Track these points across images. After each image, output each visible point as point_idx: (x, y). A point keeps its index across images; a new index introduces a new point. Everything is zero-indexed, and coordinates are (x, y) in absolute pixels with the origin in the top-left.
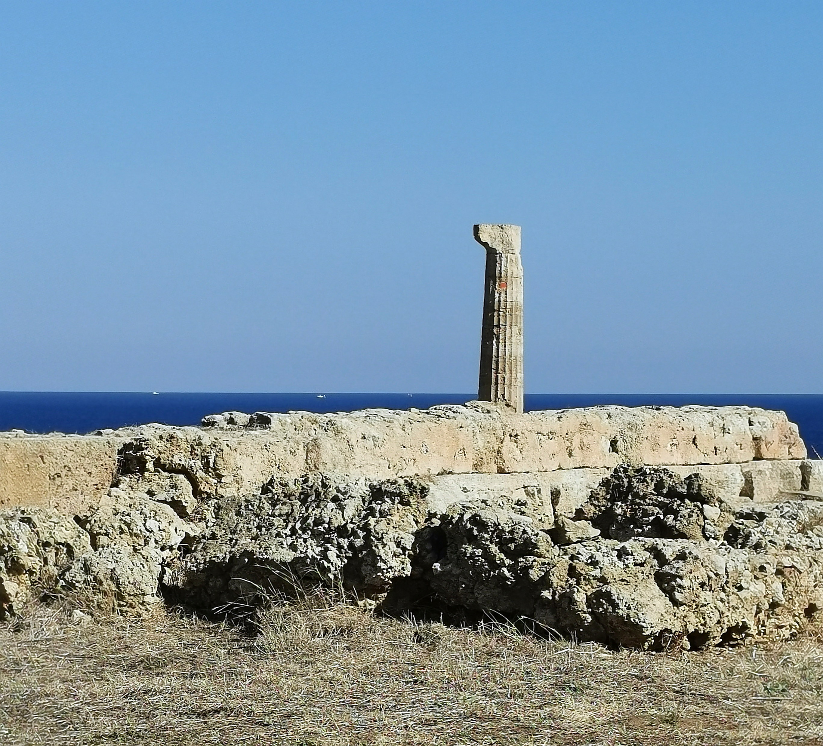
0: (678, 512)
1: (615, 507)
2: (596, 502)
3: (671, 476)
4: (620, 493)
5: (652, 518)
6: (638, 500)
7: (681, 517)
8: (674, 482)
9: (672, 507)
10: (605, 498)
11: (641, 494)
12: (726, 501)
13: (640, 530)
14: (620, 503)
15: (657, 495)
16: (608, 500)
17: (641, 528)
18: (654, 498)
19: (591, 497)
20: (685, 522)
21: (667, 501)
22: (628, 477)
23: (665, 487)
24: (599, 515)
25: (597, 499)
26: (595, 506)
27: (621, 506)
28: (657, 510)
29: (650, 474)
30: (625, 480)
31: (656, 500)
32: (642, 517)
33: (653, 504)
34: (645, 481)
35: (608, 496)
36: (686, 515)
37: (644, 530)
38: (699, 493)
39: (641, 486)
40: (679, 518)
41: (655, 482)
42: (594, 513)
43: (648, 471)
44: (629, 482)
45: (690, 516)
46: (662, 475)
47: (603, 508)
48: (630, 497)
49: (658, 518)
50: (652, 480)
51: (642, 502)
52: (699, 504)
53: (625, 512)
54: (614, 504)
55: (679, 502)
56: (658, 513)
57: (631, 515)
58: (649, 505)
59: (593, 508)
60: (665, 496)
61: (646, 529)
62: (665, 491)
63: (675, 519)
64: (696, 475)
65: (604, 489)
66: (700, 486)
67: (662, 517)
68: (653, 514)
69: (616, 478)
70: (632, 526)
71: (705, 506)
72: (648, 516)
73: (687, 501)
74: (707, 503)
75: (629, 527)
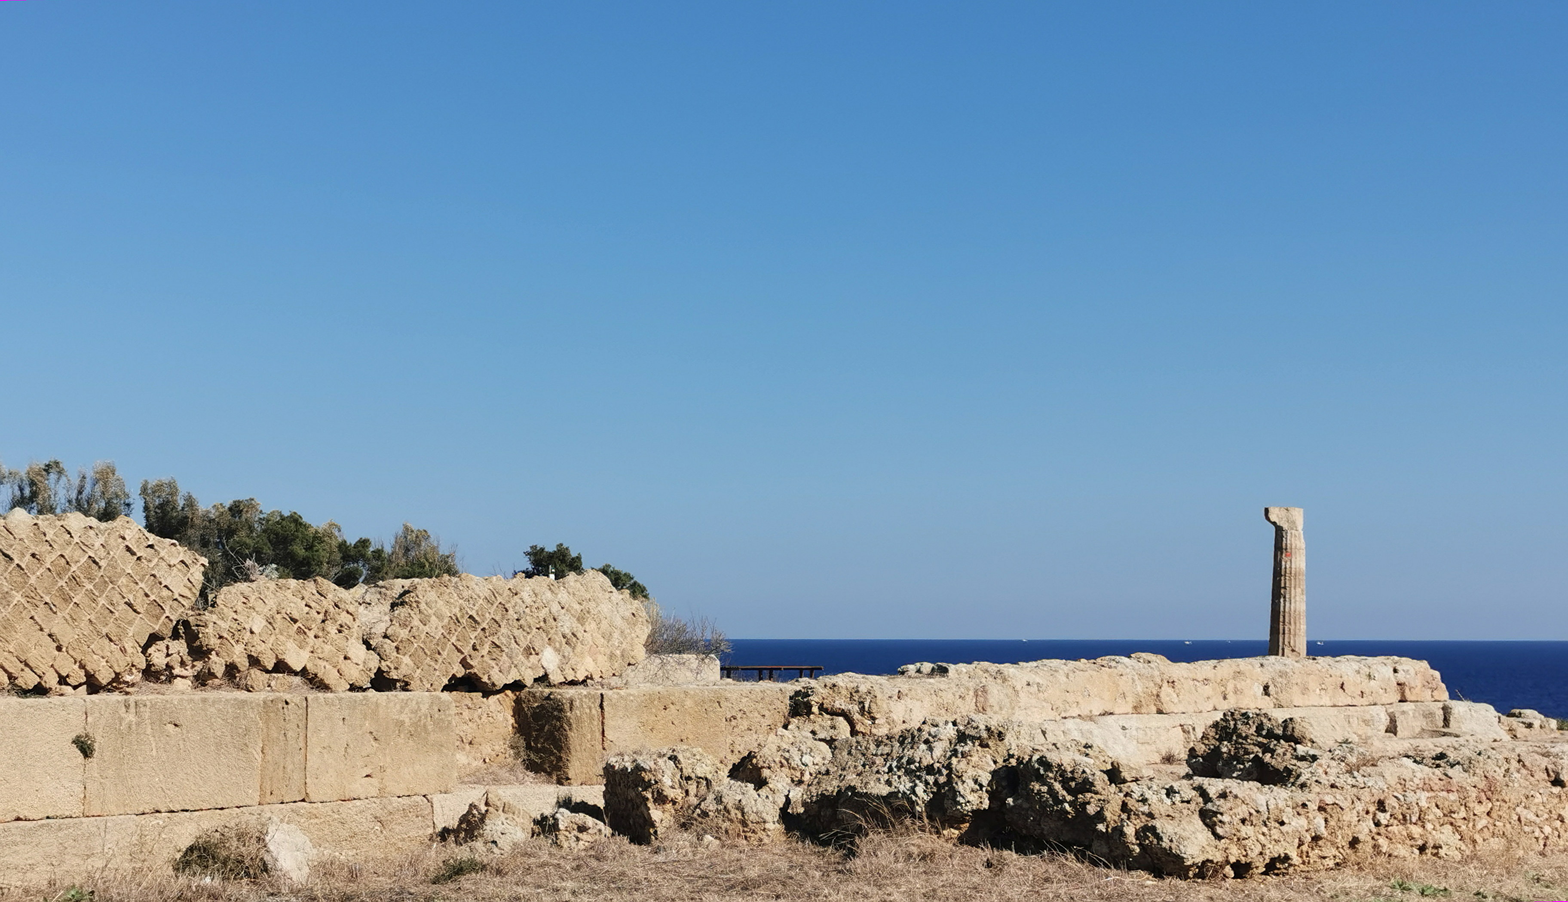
0: (1275, 751)
1: (1221, 746)
2: (1206, 742)
3: (1270, 720)
4: (1227, 733)
5: (1252, 756)
6: (1240, 740)
7: (1277, 755)
8: (1272, 725)
9: (1269, 746)
10: (1214, 738)
11: (1244, 735)
12: (1318, 741)
13: (1242, 767)
14: (1225, 743)
15: (1257, 736)
16: (1217, 740)
17: (1243, 764)
18: (1255, 738)
19: (1203, 737)
20: (1279, 759)
21: (1265, 741)
22: (1234, 720)
23: (1264, 729)
24: (1208, 753)
25: (1208, 739)
26: (1206, 745)
27: (1226, 745)
28: (1256, 749)
29: (1253, 718)
30: (1232, 723)
31: (1256, 740)
32: (1243, 755)
33: (1254, 744)
34: (1248, 723)
35: (1217, 737)
36: (1282, 754)
37: (1245, 766)
38: (1292, 735)
39: (1244, 728)
40: (1275, 756)
41: (1256, 724)
42: (1205, 751)
43: (1251, 715)
44: (1235, 725)
45: (1284, 754)
46: (1263, 719)
47: (1212, 747)
48: (1234, 738)
49: (1257, 756)
50: (1254, 723)
51: (1244, 742)
52: (1293, 744)
53: (1230, 750)
54: (1221, 743)
55: (1275, 742)
56: (1257, 752)
57: (1235, 753)
58: (1250, 744)
59: (1203, 746)
60: (1264, 737)
61: (1247, 765)
62: (1264, 733)
63: (1272, 757)
64: (1291, 719)
65: (1214, 730)
66: (1293, 728)
67: (1260, 755)
68: (1253, 753)
69: (1224, 721)
70: (1235, 763)
71: (1298, 746)
72: (1249, 754)
73: (1282, 741)
74: (1299, 743)
75: (1232, 763)
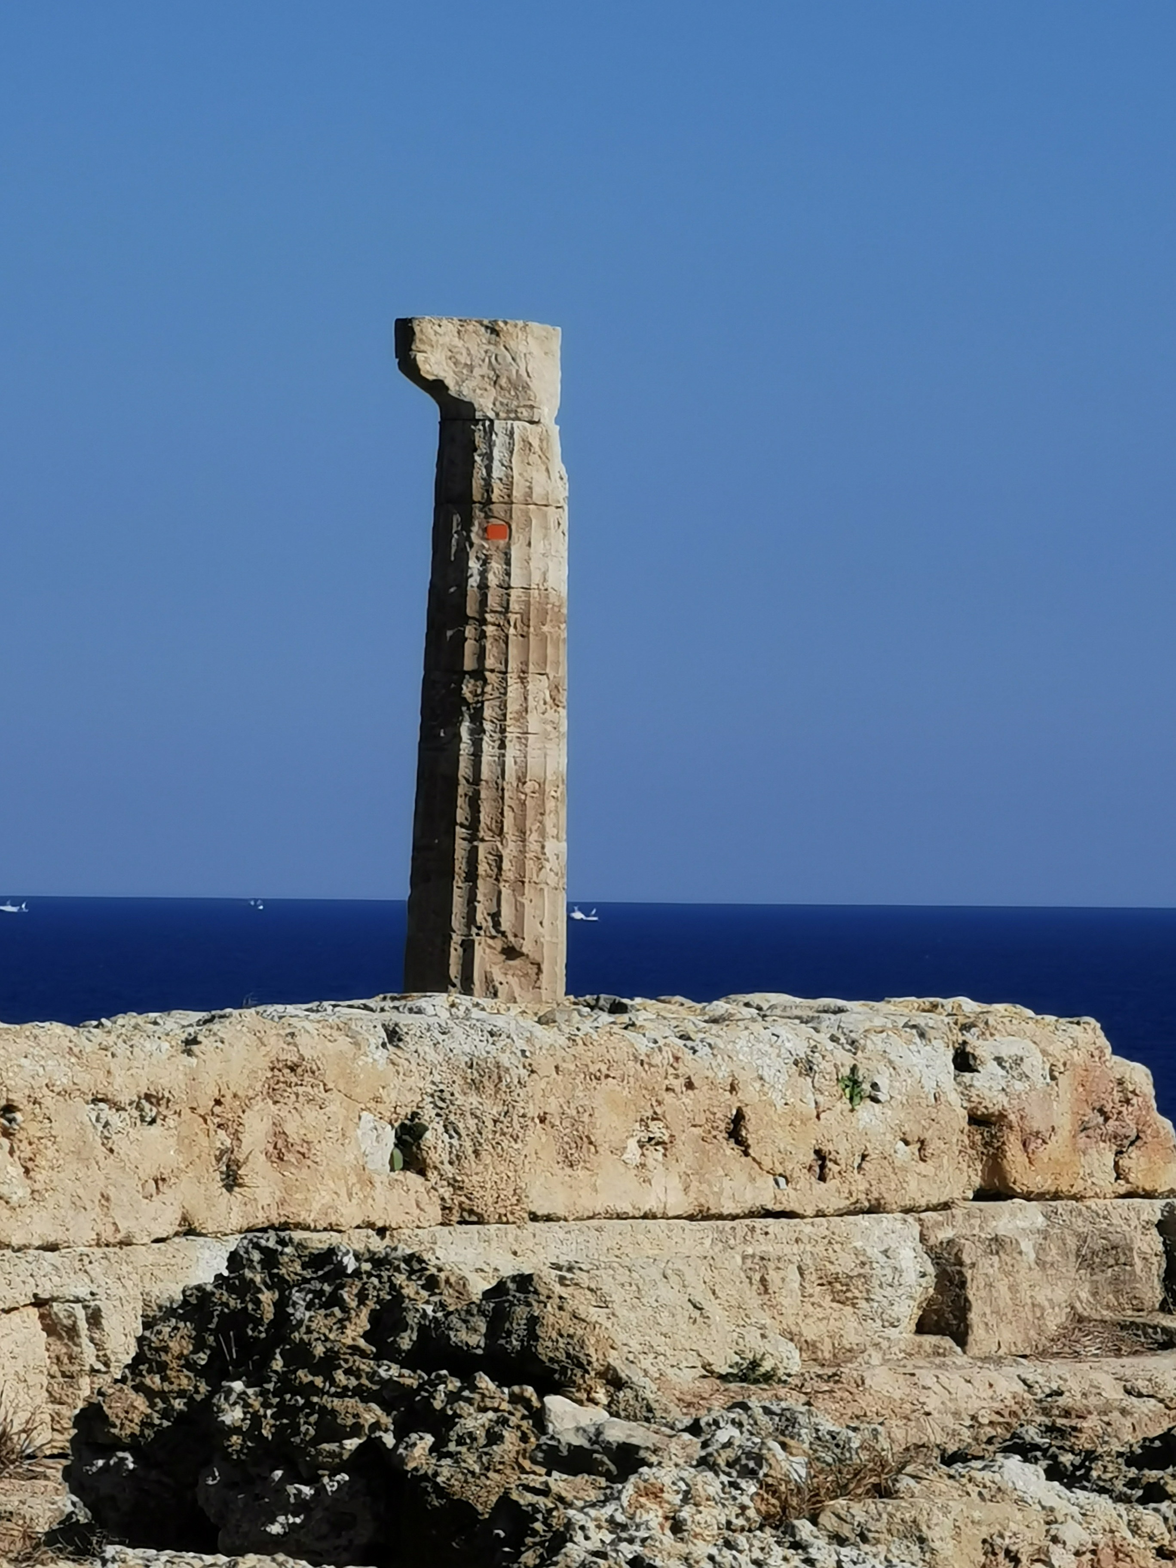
0: (450, 1421)
1: (219, 1400)
2: (154, 1381)
3: (431, 1284)
4: (246, 1346)
5: (351, 1444)
6: (304, 1376)
7: (460, 1442)
8: (442, 1306)
9: (427, 1402)
10: (190, 1365)
11: (319, 1350)
12: (638, 1378)
13: (307, 1491)
14: (238, 1386)
15: (377, 1358)
16: (200, 1372)
17: (313, 1480)
18: (365, 1365)
19: (138, 1359)
20: (471, 1461)
21: (410, 1379)
22: (279, 1284)
23: (405, 1327)
24: (160, 1432)
25: (161, 1368)
26: (150, 1394)
27: (242, 1396)
28: (372, 1414)
29: (357, 1273)
30: (267, 1297)
31: (372, 1376)
32: (316, 1441)
33: (359, 1392)
34: (335, 1300)
35: (202, 1358)
36: (481, 1434)
37: (320, 1491)
38: (528, 1354)
39: (320, 1321)
40: (452, 1447)
41: (371, 1304)
42: (146, 1423)
43: (350, 1264)
44: (281, 1305)
45: (494, 1438)
46: (400, 1279)
47: (178, 1404)
48: (278, 1364)
49: (373, 1446)
50: (362, 1297)
51: (319, 1381)
52: (529, 1391)
53: (256, 1420)
54: (216, 1389)
55: (454, 1384)
56: (376, 1426)
57: (279, 1431)
58: (344, 1393)
59: (140, 1402)
60: (409, 1361)
61: (331, 1486)
62: (406, 1342)
63: (437, 1450)
64: (524, 1282)
65: (186, 1328)
66: (533, 1321)
67: (389, 1440)
68: (356, 1430)
69: (231, 1289)
70: (278, 1473)
71: (554, 1402)
72: (339, 1434)
73: (485, 1382)
74: (558, 1389)
75: (267, 1479)
